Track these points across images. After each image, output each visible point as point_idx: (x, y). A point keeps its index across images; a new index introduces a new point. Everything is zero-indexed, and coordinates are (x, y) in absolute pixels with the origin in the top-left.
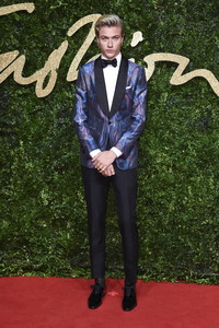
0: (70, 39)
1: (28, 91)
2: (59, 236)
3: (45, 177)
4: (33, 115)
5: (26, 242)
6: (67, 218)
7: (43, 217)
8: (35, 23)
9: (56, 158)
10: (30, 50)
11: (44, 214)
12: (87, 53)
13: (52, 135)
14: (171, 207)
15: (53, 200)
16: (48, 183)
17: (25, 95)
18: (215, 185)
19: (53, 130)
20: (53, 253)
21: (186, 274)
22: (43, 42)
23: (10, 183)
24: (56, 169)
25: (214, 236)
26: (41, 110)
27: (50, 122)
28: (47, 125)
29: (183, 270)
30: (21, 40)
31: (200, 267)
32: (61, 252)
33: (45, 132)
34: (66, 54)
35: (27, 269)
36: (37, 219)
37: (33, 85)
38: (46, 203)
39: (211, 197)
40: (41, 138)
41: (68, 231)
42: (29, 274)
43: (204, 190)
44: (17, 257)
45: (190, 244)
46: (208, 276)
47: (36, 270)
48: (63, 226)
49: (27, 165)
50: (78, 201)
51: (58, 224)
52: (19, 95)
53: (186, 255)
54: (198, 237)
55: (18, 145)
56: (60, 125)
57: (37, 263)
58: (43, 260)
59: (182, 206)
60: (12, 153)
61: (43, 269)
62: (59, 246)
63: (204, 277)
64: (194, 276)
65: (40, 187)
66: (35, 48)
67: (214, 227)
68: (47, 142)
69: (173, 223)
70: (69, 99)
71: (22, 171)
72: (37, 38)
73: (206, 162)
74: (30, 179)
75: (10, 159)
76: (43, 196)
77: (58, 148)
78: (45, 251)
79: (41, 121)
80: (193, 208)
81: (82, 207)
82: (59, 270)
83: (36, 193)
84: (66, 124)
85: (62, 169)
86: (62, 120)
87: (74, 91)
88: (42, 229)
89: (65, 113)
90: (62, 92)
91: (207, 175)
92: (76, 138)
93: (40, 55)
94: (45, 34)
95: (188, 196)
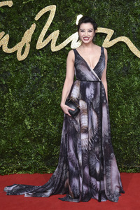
0: (37, 22)
1: (12, 57)
2: (38, 147)
3: (26, 111)
4: (16, 72)
5: (18, 153)
6: (42, 136)
7: (27, 137)
8: (14, 14)
9: (33, 99)
10: (12, 30)
11: (28, 134)
12: (48, 30)
13: (29, 84)
15: (32, 125)
16: (29, 115)
17: (10, 60)
18: (135, 110)
19: (30, 81)
20: (35, 159)
22: (20, 25)
23: (5, 116)
24: (33, 106)
25: (136, 142)
26: (21, 69)
27: (27, 76)
28: (26, 78)
30: (6, 25)
31: (128, 162)
32: (39, 157)
33: (25, 82)
34: (35, 31)
35: (19, 169)
36: (23, 138)
37: (15, 53)
38: (29, 127)
39: (133, 118)
40: (22, 86)
41: (43, 144)
42: (21, 173)
43: (128, 113)
44: (12, 163)
45: (121, 148)
46: (134, 168)
47: (25, 170)
48: (40, 141)
49: (15, 104)
50: (49, 125)
51: (37, 140)
52: (7, 60)
53: (119, 155)
54: (126, 144)
55: (8, 92)
56: (34, 77)
57: (25, 165)
58: (28, 164)
59: (115, 124)
60: (5, 97)
61: (29, 169)
62: (38, 154)
63: (131, 168)
64: (125, 168)
65: (24, 118)
66: (15, 29)
67: (136, 136)
68: (26, 89)
70: (39, 60)
71: (12, 108)
72: (16, 23)
73: (128, 95)
74: (17, 113)
75: (4, 101)
76: (27, 123)
77: (34, 93)
78: (30, 157)
79: (22, 75)
80: (122, 125)
81: (51, 129)
82: (39, 169)
83: (21, 122)
84: (38, 77)
85: (37, 105)
86: (35, 74)
87: (42, 55)
88: (27, 144)
89: (36, 69)
90: (34, 56)
91: (129, 104)
92: (45, 84)
93: (18, 33)
94: (20, 20)
95: (118, 117)
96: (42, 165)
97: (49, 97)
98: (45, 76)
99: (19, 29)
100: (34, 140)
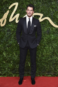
0: (9, 10)
2: (9, 65)
6: (11, 60)
7: (4, 60)
9: (7, 43)
11: (5, 59)
12: (14, 14)
13: (6, 37)
14: (40, 56)
15: (7, 55)
16: (5, 50)
18: (52, 49)
19: (6, 35)
20: (7, 70)
21: (45, 74)
22: (2, 11)
24: (7, 46)
25: (52, 63)
26: (2, 30)
27: (5, 33)
28: (4, 34)
29: (44, 73)
31: (49, 72)
33: (4, 36)
34: (9, 14)
36: (2, 61)
38: (5, 56)
39: (51, 52)
40: (3, 38)
41: (11, 63)
42: (1, 76)
43: (49, 50)
45: (45, 66)
46: (51, 74)
47: (3, 75)
48: (10, 62)
50: (14, 55)
51: (9, 62)
53: (44, 69)
54: (47, 64)
56: (8, 34)
57: (3, 73)
58: (4, 72)
59: (43, 55)
61: (5, 75)
62: (9, 68)
63: (50, 75)
64: (47, 75)
65: (3, 52)
67: (52, 61)
68: (4, 39)
69: (41, 60)
70: (10, 27)
73: (49, 43)
76: (4, 54)
77: (8, 41)
78: (5, 70)
79: (2, 33)
80: (46, 56)
81: (15, 57)
82: (9, 75)
84: (10, 34)
85: (9, 46)
86: (8, 33)
87: (11, 24)
88: (4, 63)
89: (9, 30)
90: (8, 25)
91: (49, 46)
92: (13, 37)
93: (1, 14)
94: (2, 9)
95: (44, 52)
96: (10, 73)
98: (13, 33)
100: (7, 62)
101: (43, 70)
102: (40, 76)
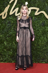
0: (10, 4)
2: (9, 53)
3: (5, 39)
4: (2, 23)
5: (1, 55)
6: (11, 48)
7: (5, 48)
9: (8, 34)
12: (14, 8)
13: (6, 28)
16: (6, 40)
18: (46, 39)
19: (7, 27)
20: (8, 57)
21: (40, 61)
22: (3, 5)
24: (8, 37)
25: (46, 52)
26: (4, 22)
28: (5, 26)
29: (39, 60)
31: (43, 59)
33: (5, 27)
34: (9, 8)
36: (3, 49)
37: (1, 16)
38: (6, 45)
40: (4, 29)
41: (11, 51)
42: (2, 62)
43: (44, 41)
45: (40, 54)
46: (45, 61)
47: (4, 61)
48: (10, 50)
49: (1, 36)
50: (13, 44)
51: (9, 50)
53: (39, 56)
54: (42, 52)
56: (8, 26)
57: (4, 59)
58: (5, 59)
59: (38, 45)
61: (5, 61)
62: (9, 55)
63: (44, 62)
65: (4, 41)
66: (1, 7)
67: (46, 49)
68: (5, 30)
69: (36, 49)
70: (10, 19)
72: (2, 4)
73: (44, 34)
74: (2, 39)
76: (5, 43)
77: (8, 31)
78: (6, 56)
79: (4, 25)
80: (41, 45)
81: (14, 46)
82: (9, 61)
83: (3, 43)
84: (10, 25)
85: (9, 36)
86: (9, 25)
87: (12, 17)
88: (5, 51)
89: (9, 23)
90: (8, 17)
91: (44, 37)
92: (13, 29)
93: (3, 8)
94: (4, 3)
95: (40, 42)
96: (10, 59)
97: (14, 33)
98: (13, 25)
99: (3, 7)
100: (8, 50)
101: (38, 58)
102: (36, 63)
